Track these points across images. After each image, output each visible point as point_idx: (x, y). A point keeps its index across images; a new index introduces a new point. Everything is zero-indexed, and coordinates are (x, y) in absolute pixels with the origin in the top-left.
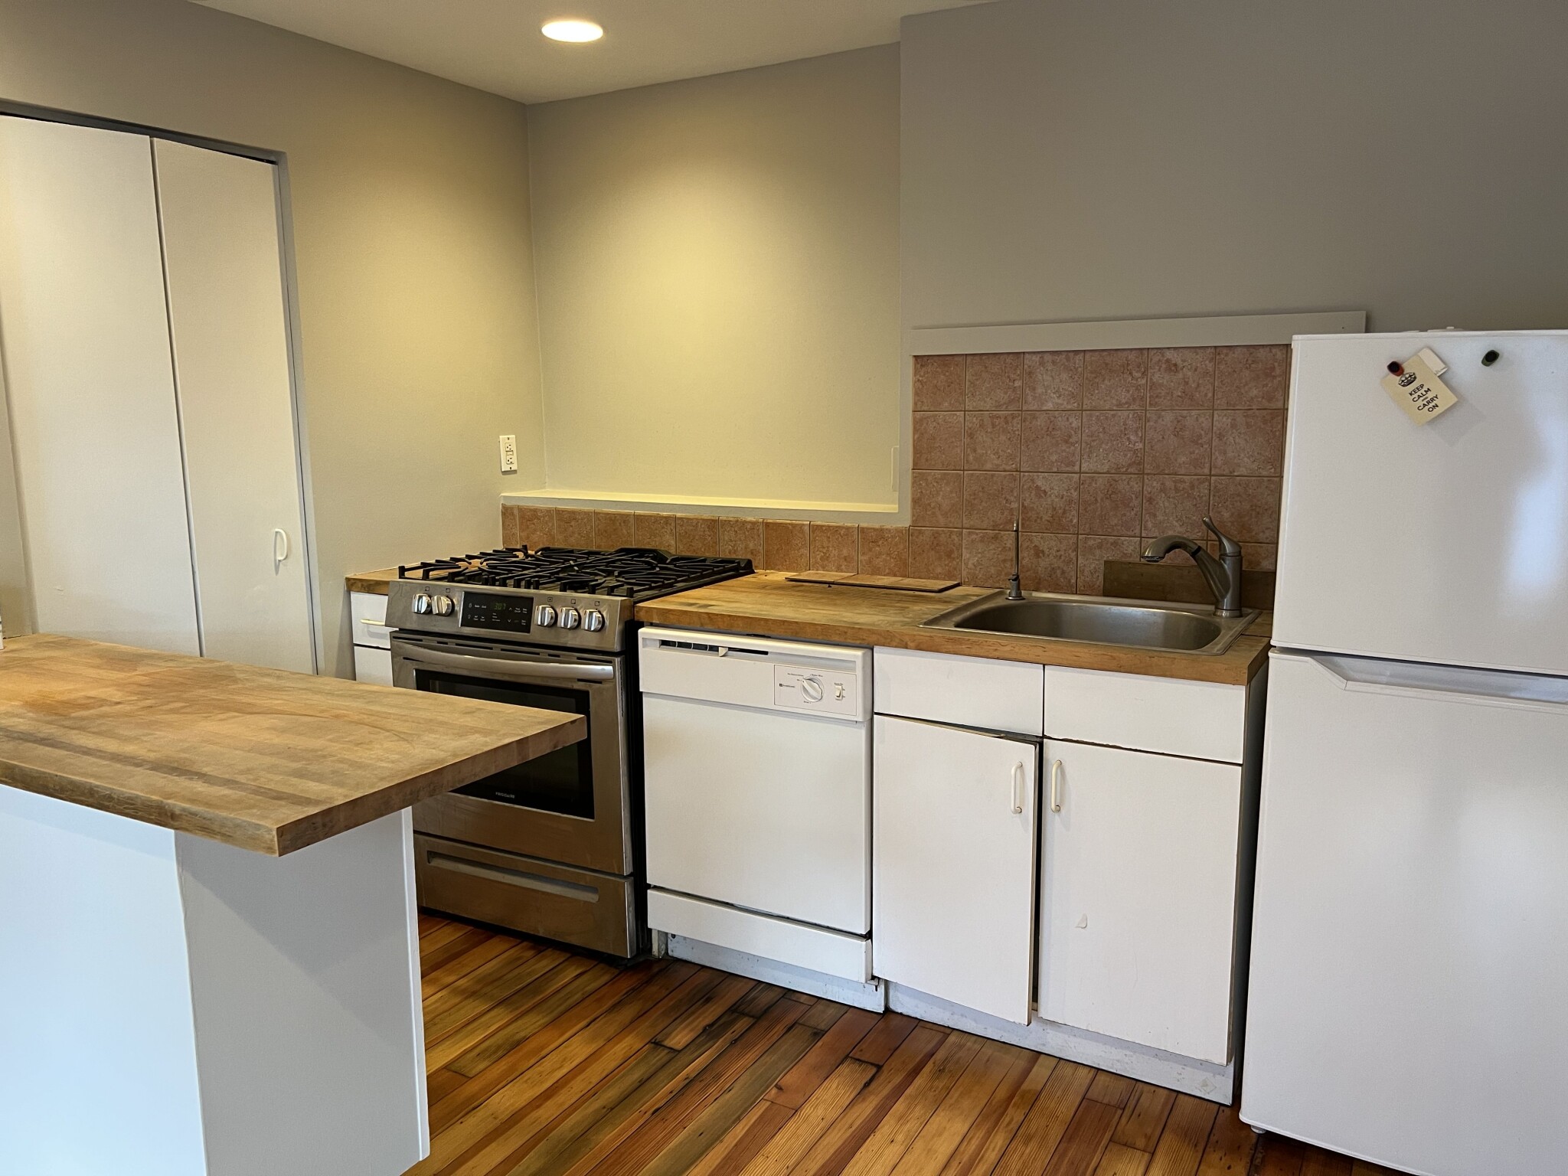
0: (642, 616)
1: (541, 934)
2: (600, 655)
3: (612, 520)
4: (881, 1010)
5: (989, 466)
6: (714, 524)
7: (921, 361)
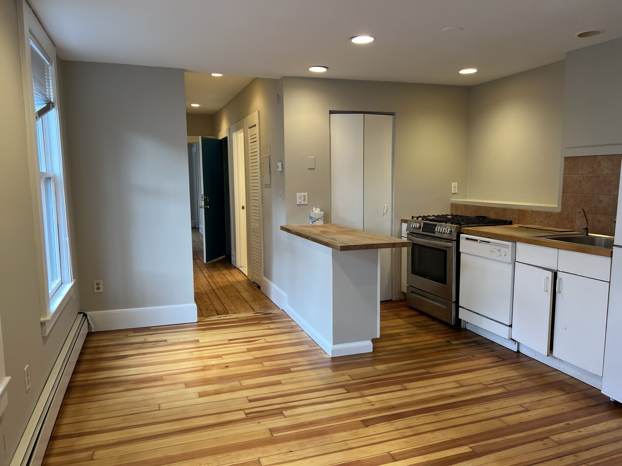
0: (462, 231)
1: (434, 316)
2: (450, 240)
3: (478, 208)
4: (516, 351)
5: (585, 192)
6: (505, 210)
7: (566, 159)
